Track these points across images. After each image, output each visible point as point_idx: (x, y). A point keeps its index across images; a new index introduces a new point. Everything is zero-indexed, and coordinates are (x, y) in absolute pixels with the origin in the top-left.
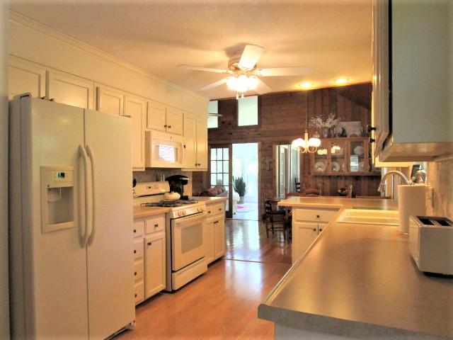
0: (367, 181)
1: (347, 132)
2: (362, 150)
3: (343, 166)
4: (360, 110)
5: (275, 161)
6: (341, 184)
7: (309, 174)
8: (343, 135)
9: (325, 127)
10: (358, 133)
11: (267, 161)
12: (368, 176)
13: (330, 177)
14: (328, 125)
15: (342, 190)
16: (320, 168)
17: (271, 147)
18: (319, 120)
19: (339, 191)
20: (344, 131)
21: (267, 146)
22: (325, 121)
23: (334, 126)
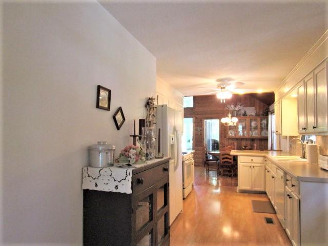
0: (258, 142)
1: (247, 113)
2: (256, 124)
3: (245, 133)
4: (254, 101)
5: (204, 129)
6: (244, 143)
7: (225, 137)
8: (245, 115)
9: (235, 110)
10: (253, 114)
11: (199, 130)
12: (259, 139)
13: (237, 139)
14: (237, 109)
15: (245, 147)
16: (231, 134)
17: (201, 121)
18: (232, 106)
19: (244, 148)
20: (245, 112)
21: (199, 120)
22: (235, 106)
23: (240, 110)
